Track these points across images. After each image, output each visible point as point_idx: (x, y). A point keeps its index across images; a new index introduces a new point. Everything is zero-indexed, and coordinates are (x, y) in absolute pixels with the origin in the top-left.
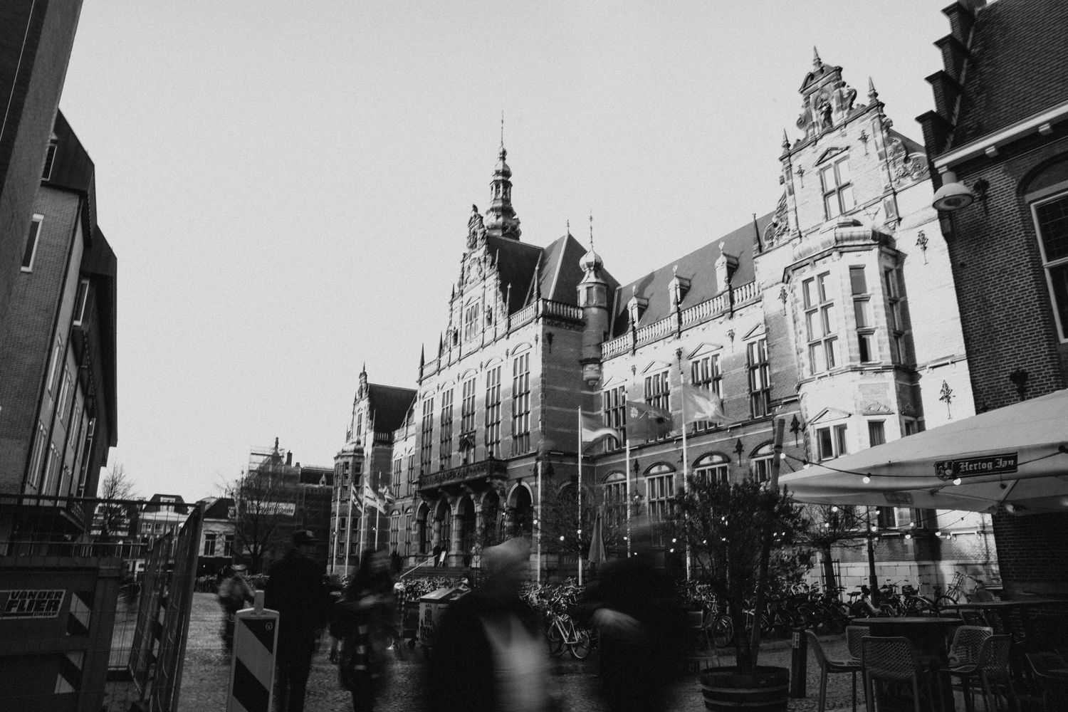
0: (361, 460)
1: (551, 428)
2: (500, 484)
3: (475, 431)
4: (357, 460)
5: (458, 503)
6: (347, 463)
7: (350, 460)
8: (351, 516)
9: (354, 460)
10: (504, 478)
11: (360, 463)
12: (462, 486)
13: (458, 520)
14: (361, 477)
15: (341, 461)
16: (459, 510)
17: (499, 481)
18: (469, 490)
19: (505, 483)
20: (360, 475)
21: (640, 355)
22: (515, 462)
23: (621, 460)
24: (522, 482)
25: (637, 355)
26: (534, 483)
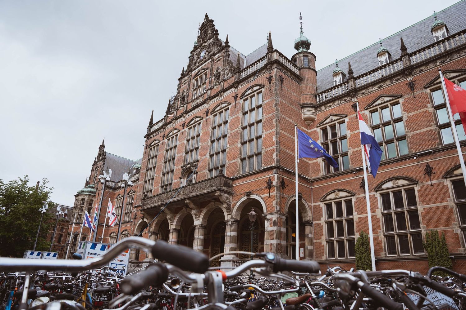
0: (93, 199)
1: (283, 148)
2: (227, 198)
3: (198, 161)
4: (91, 198)
5: (176, 219)
6: (84, 199)
7: (86, 198)
8: (82, 235)
9: (88, 198)
10: (230, 194)
11: (92, 201)
12: (187, 201)
13: (175, 234)
14: (92, 209)
15: (80, 198)
16: (176, 225)
17: (227, 195)
18: (192, 206)
19: (231, 198)
20: (92, 208)
21: (361, 95)
22: (242, 179)
23: (343, 180)
24: (251, 196)
25: (358, 95)
26: (267, 194)
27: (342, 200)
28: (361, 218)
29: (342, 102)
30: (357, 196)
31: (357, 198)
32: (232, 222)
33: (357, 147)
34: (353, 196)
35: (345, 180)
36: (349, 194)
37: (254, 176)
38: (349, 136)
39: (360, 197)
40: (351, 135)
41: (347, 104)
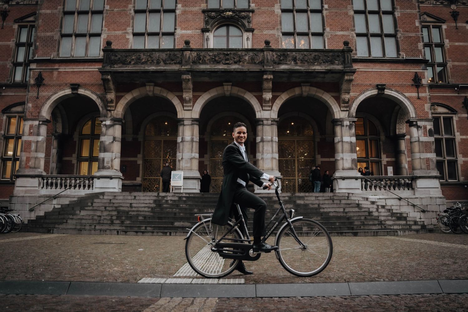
12: (269, 77)
21: (461, 4)
22: (365, 64)
23: (442, 95)
24: (386, 90)
25: (458, 3)
26: (414, 94)
27: (442, 116)
28: (464, 139)
29: (438, 3)
30: (459, 115)
31: (459, 117)
32: (351, 122)
33: (458, 62)
34: (455, 114)
35: (444, 95)
36: (449, 111)
37: (388, 65)
38: (448, 46)
39: (463, 117)
40: (450, 46)
41: (445, 9)
